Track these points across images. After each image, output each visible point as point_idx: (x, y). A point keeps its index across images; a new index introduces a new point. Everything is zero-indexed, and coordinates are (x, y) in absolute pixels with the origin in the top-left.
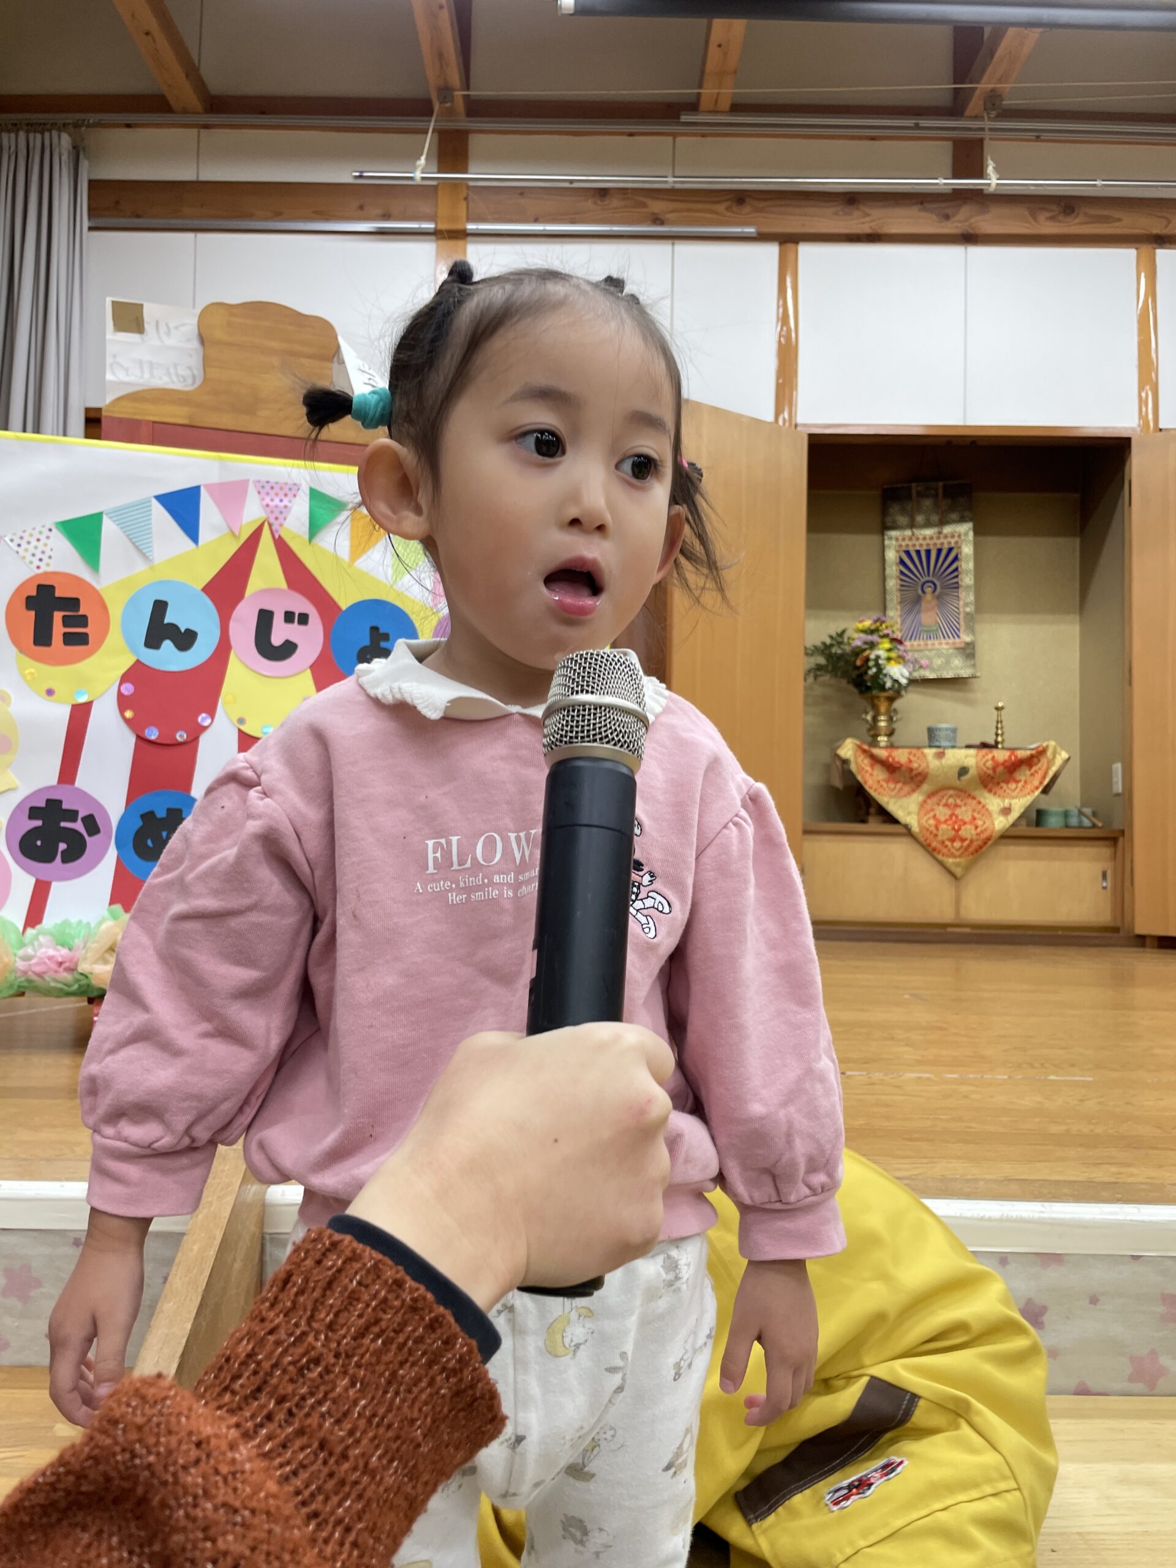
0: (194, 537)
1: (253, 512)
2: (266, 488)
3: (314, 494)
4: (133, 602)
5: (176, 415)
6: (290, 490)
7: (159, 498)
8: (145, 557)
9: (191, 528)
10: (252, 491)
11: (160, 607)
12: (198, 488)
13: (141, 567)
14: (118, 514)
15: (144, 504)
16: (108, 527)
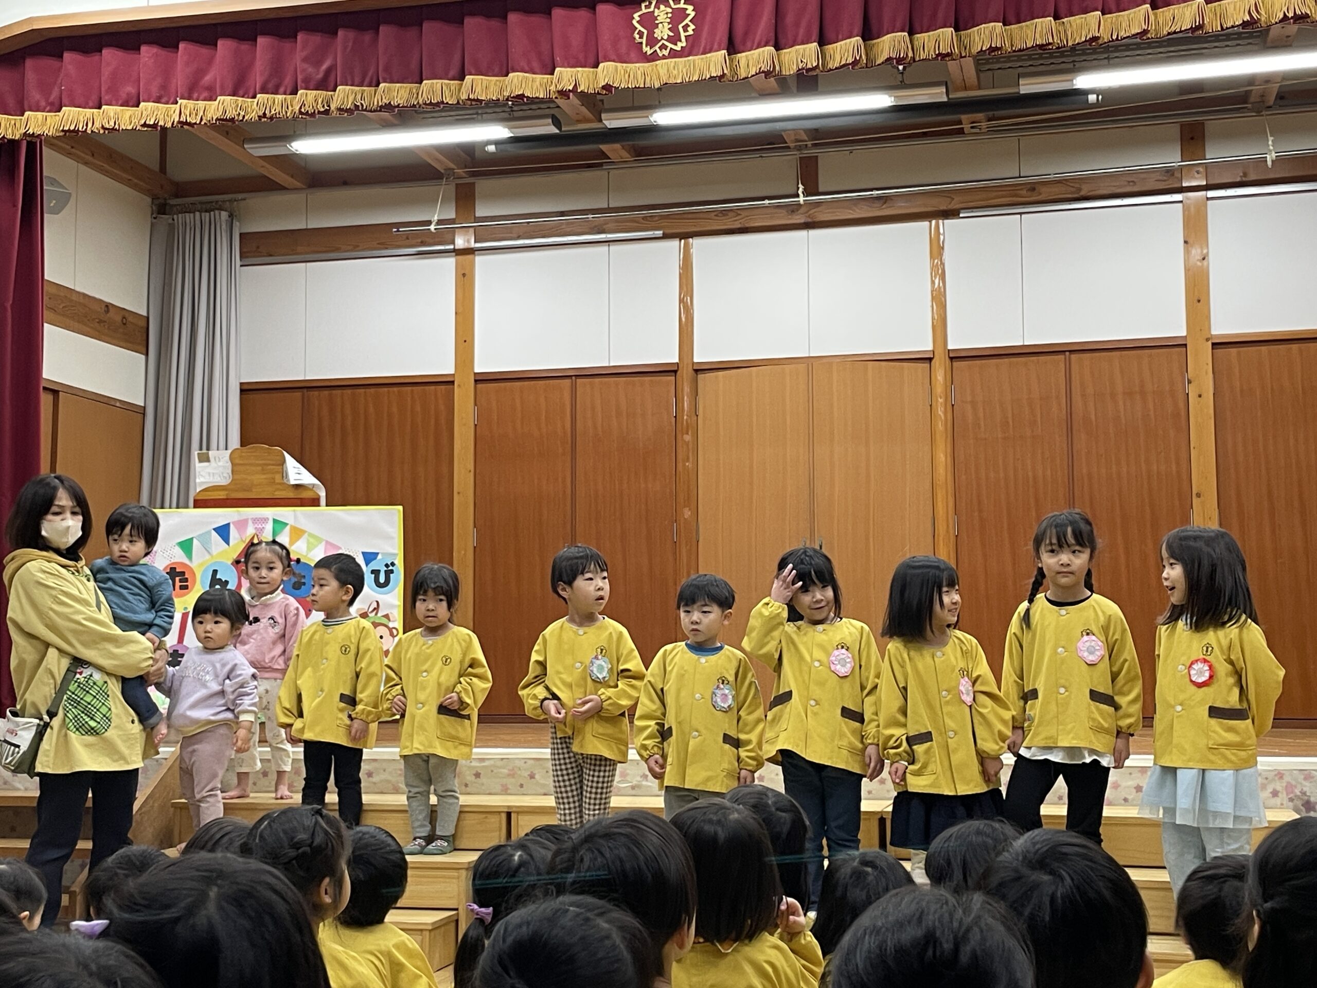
0: (228, 544)
1: (250, 531)
2: (256, 520)
3: (275, 521)
4: (205, 571)
5: (222, 495)
6: (265, 520)
7: (214, 529)
8: (209, 552)
9: (227, 540)
10: (250, 522)
11: (215, 572)
12: (229, 524)
13: (208, 557)
14: (199, 537)
15: (209, 532)
16: (195, 542)
